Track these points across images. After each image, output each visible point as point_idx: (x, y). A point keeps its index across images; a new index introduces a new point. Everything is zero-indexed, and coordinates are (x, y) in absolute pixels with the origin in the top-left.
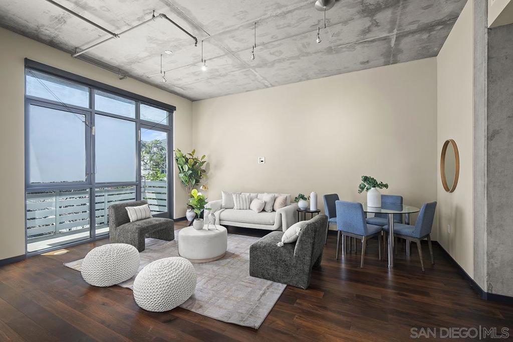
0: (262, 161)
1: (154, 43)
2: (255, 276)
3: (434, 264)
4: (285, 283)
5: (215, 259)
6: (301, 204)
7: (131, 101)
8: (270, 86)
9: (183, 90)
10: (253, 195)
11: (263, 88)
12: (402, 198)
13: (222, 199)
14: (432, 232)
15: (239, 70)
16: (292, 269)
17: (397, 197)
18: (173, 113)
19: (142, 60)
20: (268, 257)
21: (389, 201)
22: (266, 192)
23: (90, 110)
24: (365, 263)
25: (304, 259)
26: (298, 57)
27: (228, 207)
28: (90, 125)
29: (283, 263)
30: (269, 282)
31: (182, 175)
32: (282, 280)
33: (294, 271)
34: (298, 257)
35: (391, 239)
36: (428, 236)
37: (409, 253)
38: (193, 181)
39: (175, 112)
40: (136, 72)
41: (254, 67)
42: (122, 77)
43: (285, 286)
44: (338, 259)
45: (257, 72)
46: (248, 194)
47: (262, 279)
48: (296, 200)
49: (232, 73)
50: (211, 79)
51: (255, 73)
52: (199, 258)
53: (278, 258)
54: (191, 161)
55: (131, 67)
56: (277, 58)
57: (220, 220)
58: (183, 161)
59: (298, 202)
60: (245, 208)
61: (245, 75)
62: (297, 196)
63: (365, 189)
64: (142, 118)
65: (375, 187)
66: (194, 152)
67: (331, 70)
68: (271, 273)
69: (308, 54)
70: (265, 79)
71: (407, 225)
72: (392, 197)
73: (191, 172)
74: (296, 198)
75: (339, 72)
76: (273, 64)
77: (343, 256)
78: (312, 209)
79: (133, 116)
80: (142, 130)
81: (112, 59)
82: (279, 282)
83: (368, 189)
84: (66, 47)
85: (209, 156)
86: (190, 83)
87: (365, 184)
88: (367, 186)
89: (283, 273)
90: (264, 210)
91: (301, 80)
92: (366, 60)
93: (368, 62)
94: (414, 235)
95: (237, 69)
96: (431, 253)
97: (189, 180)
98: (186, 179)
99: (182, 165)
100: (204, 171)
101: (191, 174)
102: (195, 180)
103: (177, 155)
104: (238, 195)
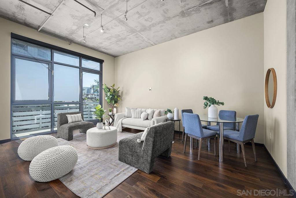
0: (150, 90)
1: (76, 19)
2: (121, 161)
3: (257, 162)
4: (136, 168)
5: (106, 147)
6: (169, 115)
7: (76, 57)
8: (154, 44)
9: (106, 50)
10: (143, 110)
11: (151, 46)
12: (235, 113)
13: (125, 112)
14: (255, 137)
15: (132, 34)
16: (141, 159)
17: (232, 112)
18: (102, 63)
19: (75, 31)
20: (128, 149)
21: (226, 114)
22: (150, 108)
23: (51, 61)
24: (201, 156)
25: (148, 152)
26: (164, 22)
27: (128, 117)
28: (51, 70)
29: (136, 154)
30: (128, 166)
31: (106, 98)
32: (135, 166)
33: (141, 160)
34: (144, 150)
35: (221, 140)
36: (252, 140)
37: (239, 151)
38: (113, 102)
39: (103, 63)
40: (76, 40)
41: (139, 31)
42: (70, 43)
43: (137, 169)
44: (185, 153)
45: (142, 35)
46: (140, 109)
47: (125, 164)
48: (166, 113)
49: (128, 37)
50: (118, 41)
51: (142, 36)
52: (96, 147)
53: (133, 150)
54: (112, 90)
55: (72, 37)
56: (151, 23)
57: (122, 124)
58: (107, 90)
59: (167, 114)
60: (138, 117)
61: (136, 37)
62: (166, 110)
63: (208, 106)
64: (83, 66)
65: (213, 104)
66: (114, 85)
67: (189, 30)
68: (129, 160)
69: (169, 18)
70: (149, 39)
71: (237, 132)
72: (228, 111)
73: (111, 96)
74: (166, 112)
75: (194, 31)
76: (150, 28)
77: (191, 150)
78: (175, 119)
79: (78, 65)
80: (83, 73)
81: (60, 32)
82: (134, 166)
83: (210, 106)
84: (33, 26)
85: (123, 88)
86: (108, 45)
87: (208, 102)
88: (209, 103)
89: (136, 161)
90: (147, 119)
91: (171, 39)
92: (210, 20)
93: (212, 21)
94: (239, 139)
95: (130, 34)
96: (255, 153)
97: (111, 101)
98: (108, 101)
99: (107, 93)
100: (120, 96)
101: (111, 97)
102: (114, 101)
103: (104, 87)
104: (134, 110)
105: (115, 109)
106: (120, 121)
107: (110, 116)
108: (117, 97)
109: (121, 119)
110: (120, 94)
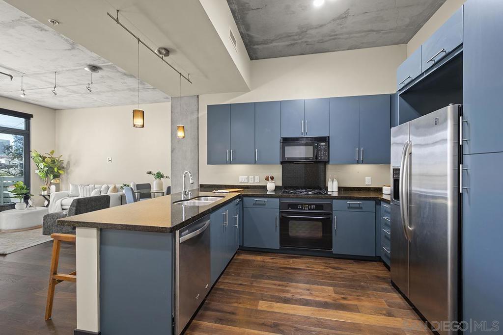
0: (110, 161)
2: (46, 235)
10: (97, 186)
11: (110, 106)
13: (69, 190)
22: (106, 184)
27: (74, 196)
31: (37, 172)
39: (31, 119)
46: (92, 186)
51: (90, 97)
54: (48, 160)
57: (62, 205)
58: (40, 160)
65: (158, 178)
66: (52, 152)
70: (103, 101)
74: (121, 187)
85: (70, 156)
97: (47, 176)
98: (42, 175)
99: (39, 163)
100: (63, 168)
101: (47, 170)
102: (52, 176)
103: (33, 154)
104: (83, 186)
105: (53, 188)
106: (58, 202)
107: (43, 196)
108: (58, 169)
109: (61, 200)
110: (65, 165)
